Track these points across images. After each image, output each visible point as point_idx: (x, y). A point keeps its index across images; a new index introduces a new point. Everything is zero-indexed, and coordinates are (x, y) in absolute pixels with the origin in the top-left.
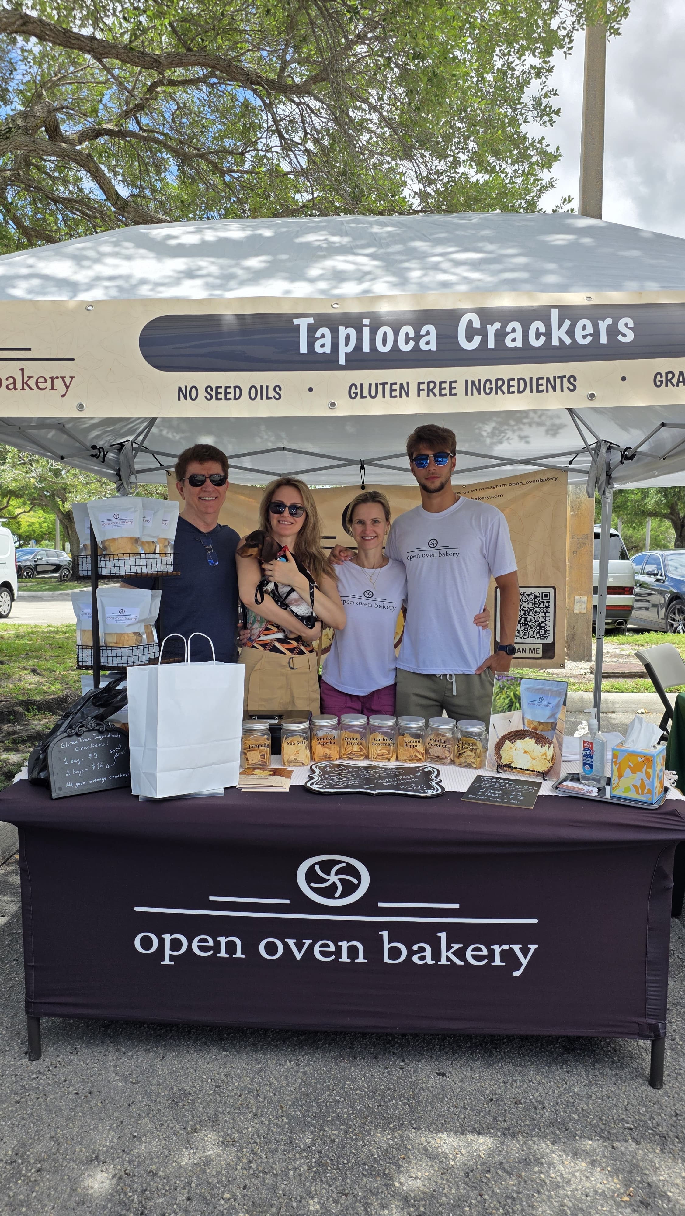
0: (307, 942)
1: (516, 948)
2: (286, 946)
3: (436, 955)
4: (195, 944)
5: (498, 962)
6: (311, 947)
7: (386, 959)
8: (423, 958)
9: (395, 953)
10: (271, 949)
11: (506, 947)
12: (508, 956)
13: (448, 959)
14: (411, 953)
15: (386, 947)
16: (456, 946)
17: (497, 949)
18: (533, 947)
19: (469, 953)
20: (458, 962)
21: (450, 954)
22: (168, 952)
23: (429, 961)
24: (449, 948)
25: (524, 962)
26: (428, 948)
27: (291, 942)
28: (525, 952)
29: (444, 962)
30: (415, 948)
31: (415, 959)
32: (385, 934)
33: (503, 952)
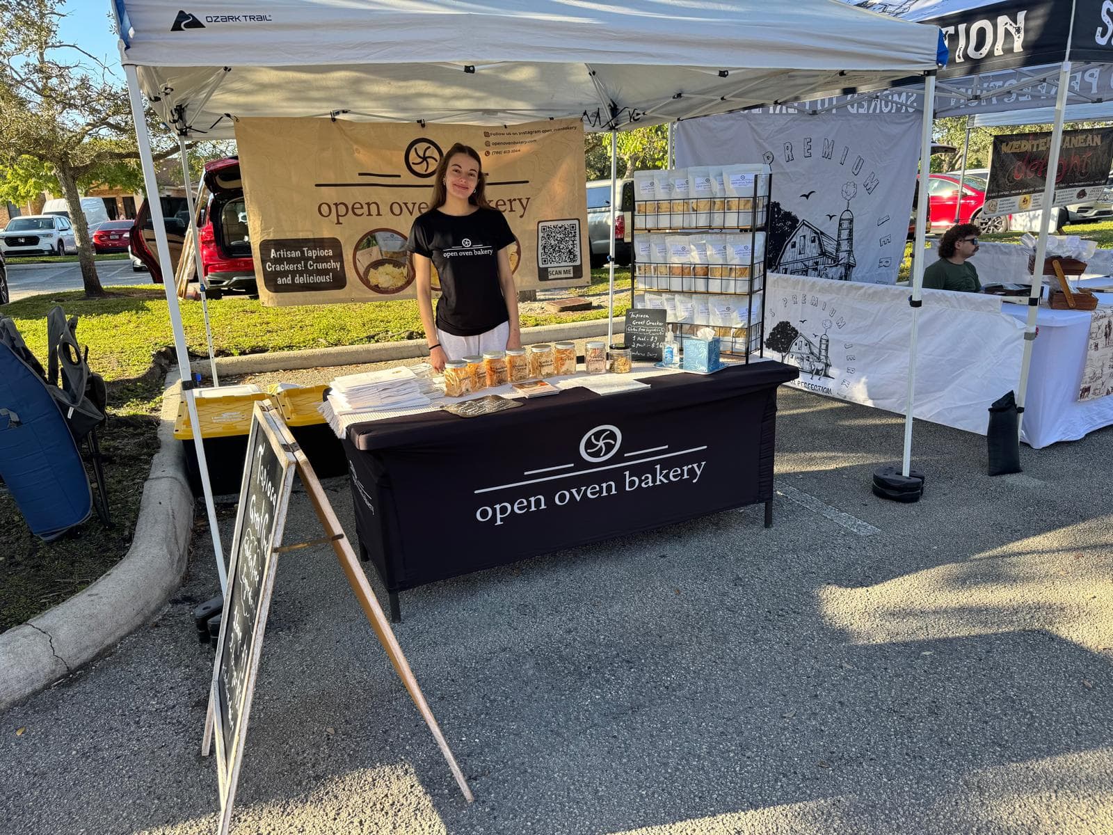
0: (583, 488)
1: (695, 466)
2: (571, 494)
3: (654, 480)
4: (516, 506)
5: (686, 476)
6: (586, 490)
7: (627, 489)
8: (647, 483)
9: (632, 483)
10: (562, 498)
11: (690, 466)
12: (692, 472)
13: (660, 480)
14: (641, 481)
15: (627, 481)
16: (665, 472)
17: (685, 468)
18: (703, 463)
19: (671, 474)
20: (666, 481)
21: (661, 478)
22: (499, 516)
23: (651, 484)
24: (661, 474)
25: (699, 473)
26: (650, 476)
27: (574, 491)
28: (699, 467)
29: (658, 483)
30: (643, 478)
31: (643, 485)
32: (627, 473)
33: (688, 470)
